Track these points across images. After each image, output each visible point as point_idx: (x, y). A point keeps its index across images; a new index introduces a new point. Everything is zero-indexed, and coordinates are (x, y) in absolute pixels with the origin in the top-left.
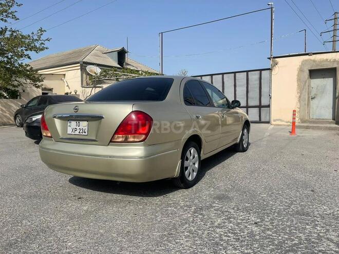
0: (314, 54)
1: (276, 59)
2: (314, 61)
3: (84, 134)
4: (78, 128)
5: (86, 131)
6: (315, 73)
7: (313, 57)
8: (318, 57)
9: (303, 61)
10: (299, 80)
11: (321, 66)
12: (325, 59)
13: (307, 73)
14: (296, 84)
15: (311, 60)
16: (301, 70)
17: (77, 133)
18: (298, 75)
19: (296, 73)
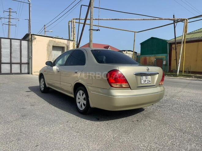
0: (55, 38)
1: (35, 36)
2: (55, 42)
3: (150, 83)
4: (147, 80)
5: (151, 81)
6: (55, 48)
7: (54, 39)
8: (57, 40)
9: (50, 40)
10: (48, 50)
11: (58, 45)
12: (60, 41)
13: (51, 47)
14: (46, 52)
15: (54, 41)
16: (49, 45)
17: (146, 82)
18: (47, 48)
19: (46, 46)
